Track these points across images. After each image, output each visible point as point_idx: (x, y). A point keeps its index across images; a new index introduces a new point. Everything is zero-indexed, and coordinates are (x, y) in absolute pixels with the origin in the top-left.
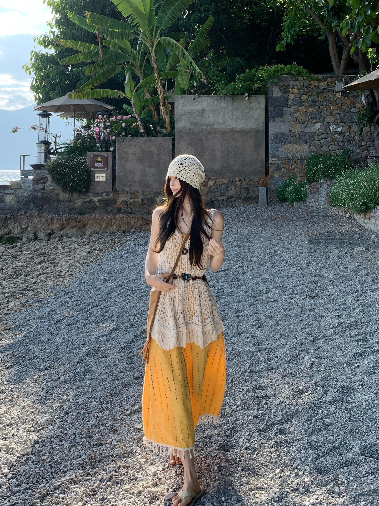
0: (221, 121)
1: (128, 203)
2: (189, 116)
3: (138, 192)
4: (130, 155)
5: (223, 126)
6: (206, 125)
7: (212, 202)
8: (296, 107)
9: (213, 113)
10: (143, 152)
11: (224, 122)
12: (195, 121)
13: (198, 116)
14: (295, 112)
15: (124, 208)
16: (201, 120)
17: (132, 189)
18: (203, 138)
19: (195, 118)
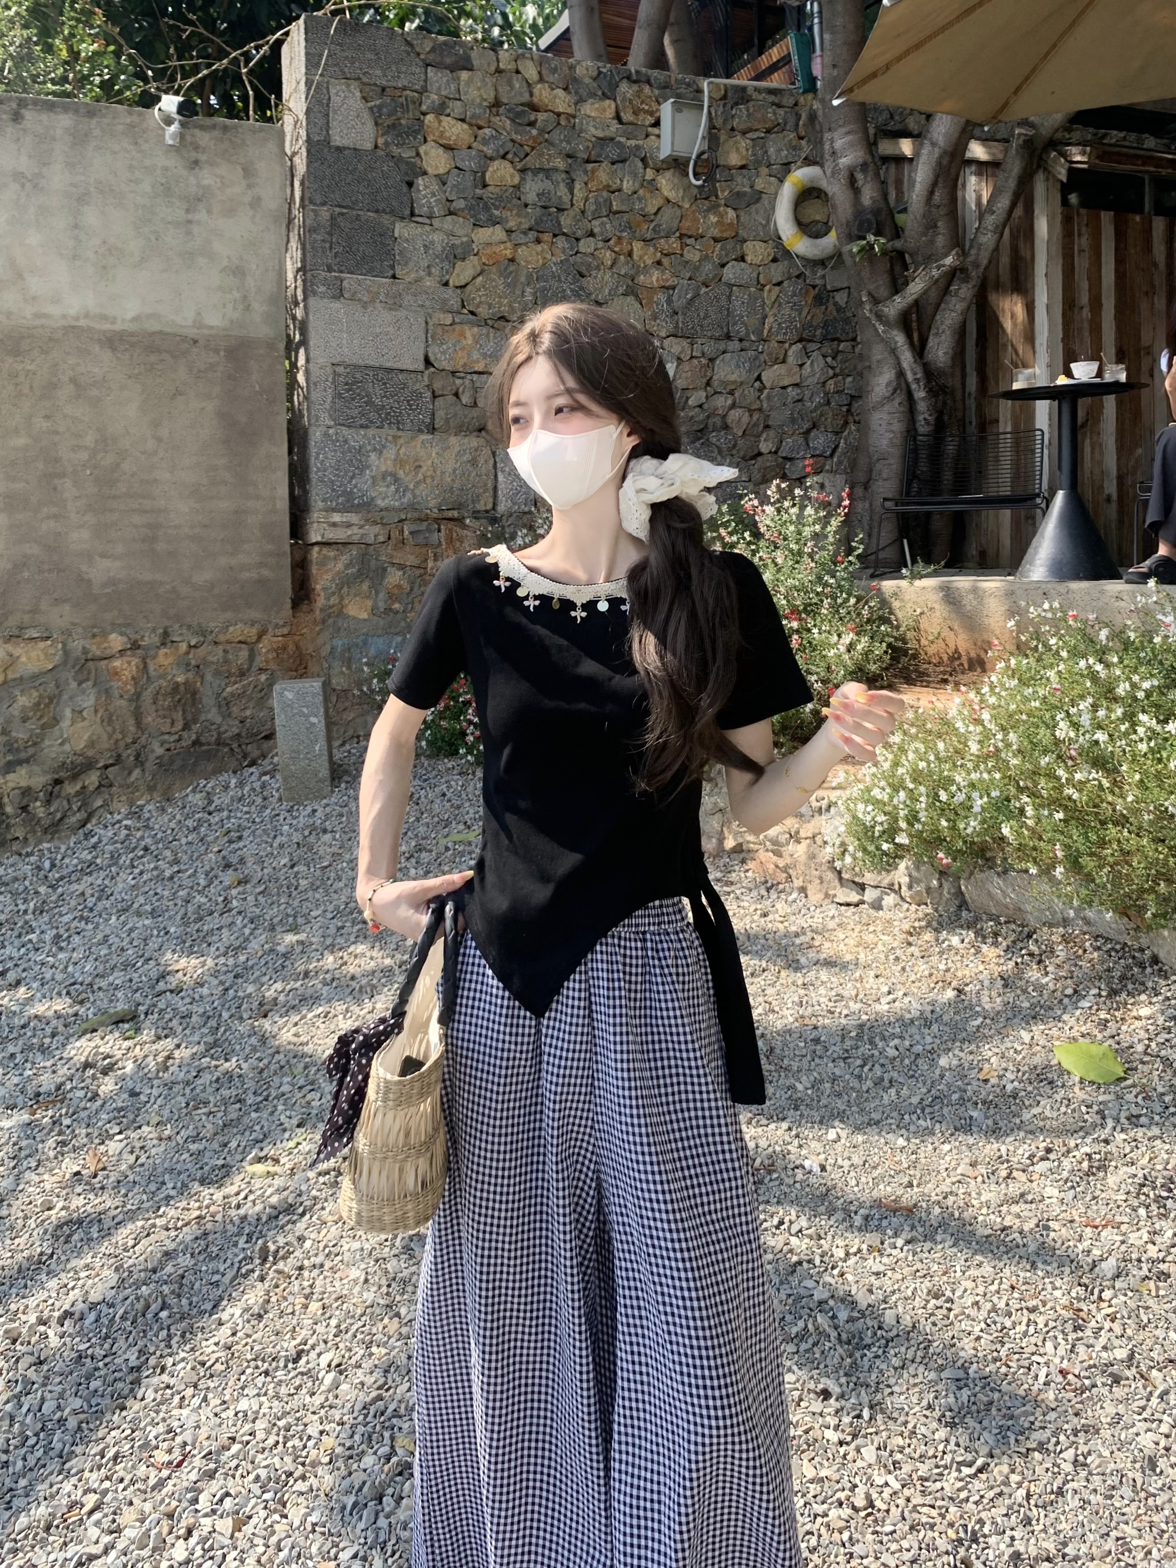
5: (9, 299)
8: (459, 227)
11: (18, 273)
14: (455, 256)
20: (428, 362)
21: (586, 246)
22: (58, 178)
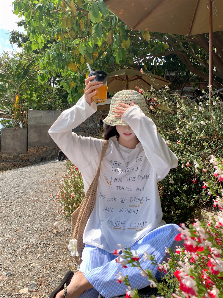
0: (49, 122)
1: (7, 158)
2: (35, 119)
3: (11, 153)
4: (8, 136)
6: (43, 123)
7: (45, 157)
9: (46, 118)
10: (14, 135)
12: (38, 121)
13: (39, 119)
15: (5, 160)
16: (40, 121)
17: (9, 151)
18: (41, 129)
19: (37, 120)
20: (80, 127)
21: (93, 117)
22: (53, 115)
